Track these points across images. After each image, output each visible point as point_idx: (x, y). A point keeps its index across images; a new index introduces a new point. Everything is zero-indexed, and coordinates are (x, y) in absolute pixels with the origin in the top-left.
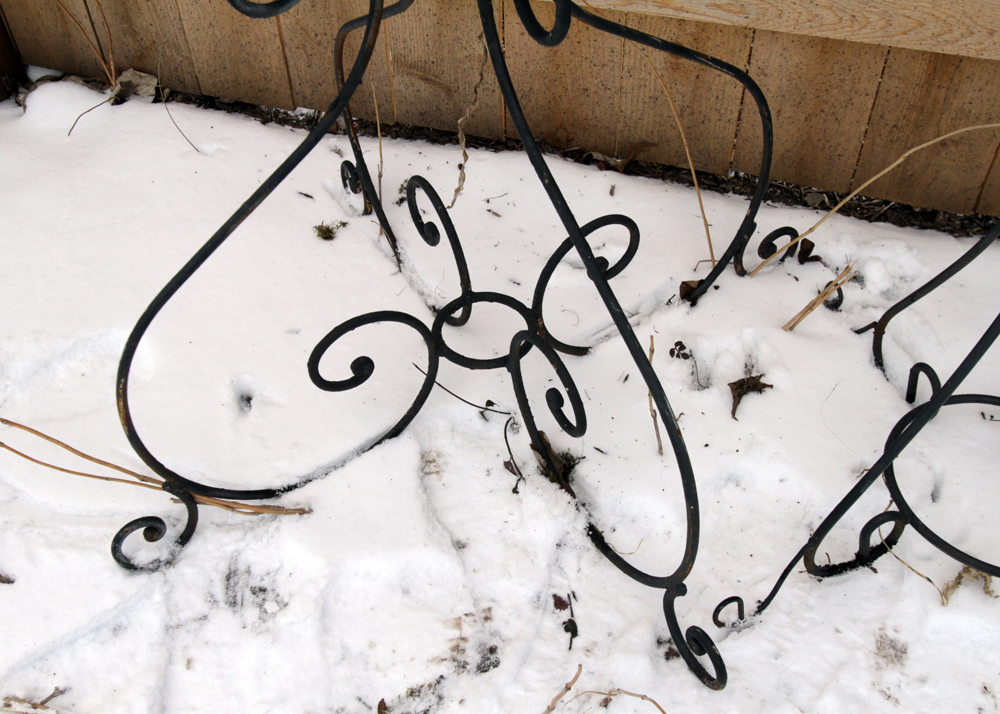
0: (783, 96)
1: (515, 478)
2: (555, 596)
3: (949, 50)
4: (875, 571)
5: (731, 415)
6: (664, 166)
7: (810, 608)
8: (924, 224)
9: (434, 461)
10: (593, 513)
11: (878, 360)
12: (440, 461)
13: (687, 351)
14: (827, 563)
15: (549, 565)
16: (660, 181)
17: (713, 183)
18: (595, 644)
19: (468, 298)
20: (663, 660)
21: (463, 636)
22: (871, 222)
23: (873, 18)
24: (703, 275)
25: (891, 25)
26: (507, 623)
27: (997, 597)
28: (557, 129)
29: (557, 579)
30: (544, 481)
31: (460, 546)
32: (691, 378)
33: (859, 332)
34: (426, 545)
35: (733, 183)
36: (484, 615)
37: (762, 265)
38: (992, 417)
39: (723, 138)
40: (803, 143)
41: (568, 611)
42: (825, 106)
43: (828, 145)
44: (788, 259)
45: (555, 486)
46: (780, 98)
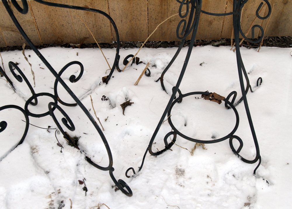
0: (121, 16)
1: (61, 148)
2: (79, 181)
4: (172, 150)
5: (123, 114)
6: (93, 44)
7: (155, 166)
8: (172, 46)
9: (35, 148)
10: (86, 153)
11: (164, 88)
12: (37, 148)
13: (107, 98)
14: (158, 151)
15: (75, 172)
16: (92, 48)
17: (108, 46)
18: (93, 192)
19: (35, 96)
20: (114, 192)
21: (52, 200)
22: (156, 48)
24: (108, 74)
26: (65, 193)
27: (207, 149)
28: (58, 39)
29: (79, 175)
30: (70, 147)
31: (47, 172)
32: (110, 106)
33: (157, 81)
34: (36, 175)
35: (115, 45)
36: (58, 192)
37: (125, 67)
38: (198, 98)
39: (108, 32)
40: (131, 29)
41: (84, 184)
42: (134, 17)
43: (138, 28)
44: (133, 64)
45: (73, 147)
46: (121, 17)
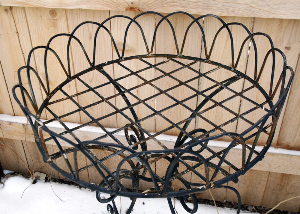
3: (288, 173)
6: (204, 199)
17: (220, 204)
23: (266, 165)
25: (271, 167)
35: (226, 204)
39: (222, 192)
42: (252, 184)
43: (254, 194)
